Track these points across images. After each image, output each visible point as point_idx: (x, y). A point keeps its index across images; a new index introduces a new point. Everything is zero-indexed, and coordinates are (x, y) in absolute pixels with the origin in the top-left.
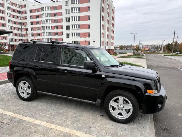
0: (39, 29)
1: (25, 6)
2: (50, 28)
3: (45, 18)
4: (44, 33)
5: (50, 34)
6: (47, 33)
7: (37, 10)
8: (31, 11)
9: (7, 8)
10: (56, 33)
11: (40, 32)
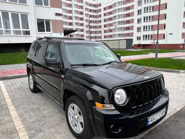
0: (111, 25)
1: (100, 5)
2: (121, 23)
3: (117, 14)
4: (115, 29)
5: (121, 29)
6: (118, 28)
7: (110, 7)
8: (105, 9)
9: (85, 9)
10: (128, 28)
11: (112, 28)
